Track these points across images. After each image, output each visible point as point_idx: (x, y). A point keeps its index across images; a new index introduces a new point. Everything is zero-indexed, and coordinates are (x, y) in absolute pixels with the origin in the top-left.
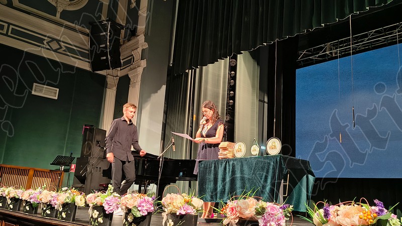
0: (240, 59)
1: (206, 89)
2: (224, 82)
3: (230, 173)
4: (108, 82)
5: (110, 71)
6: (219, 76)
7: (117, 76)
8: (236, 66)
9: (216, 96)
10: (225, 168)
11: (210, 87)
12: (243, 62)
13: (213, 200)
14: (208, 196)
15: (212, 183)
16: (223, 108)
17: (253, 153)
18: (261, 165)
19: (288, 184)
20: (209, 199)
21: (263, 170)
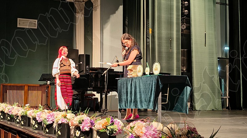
3: (134, 88)
4: (77, 8)
7: (83, 1)
10: (131, 84)
13: (126, 107)
14: (123, 104)
15: (125, 95)
16: (177, 19)
17: (146, 73)
18: (149, 82)
19: (168, 94)
20: (124, 106)
21: (150, 85)
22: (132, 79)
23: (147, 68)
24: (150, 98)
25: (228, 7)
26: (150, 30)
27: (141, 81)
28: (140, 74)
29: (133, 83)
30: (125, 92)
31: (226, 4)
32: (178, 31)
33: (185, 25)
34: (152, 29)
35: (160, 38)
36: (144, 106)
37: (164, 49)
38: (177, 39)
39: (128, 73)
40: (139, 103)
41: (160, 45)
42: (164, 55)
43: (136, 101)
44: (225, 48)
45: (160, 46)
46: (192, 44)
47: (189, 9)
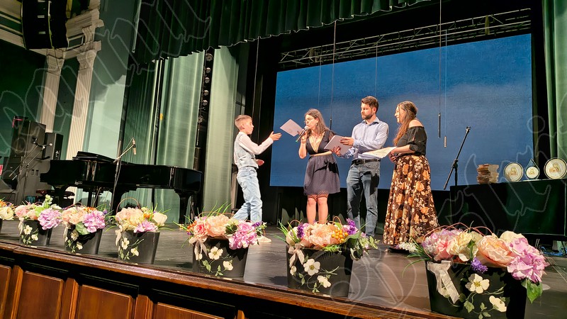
0: (217, 54)
1: (176, 85)
2: (198, 79)
4: (49, 65)
5: (52, 51)
6: (192, 71)
7: (62, 58)
8: (212, 61)
9: (187, 94)
11: (181, 83)
12: (221, 58)
16: (195, 109)
25: (243, 108)
26: (161, 115)
31: (241, 105)
32: (194, 123)
33: (202, 118)
34: (163, 114)
35: (172, 128)
37: (175, 143)
38: (193, 133)
41: (170, 137)
42: (174, 151)
45: (172, 139)
47: (208, 100)
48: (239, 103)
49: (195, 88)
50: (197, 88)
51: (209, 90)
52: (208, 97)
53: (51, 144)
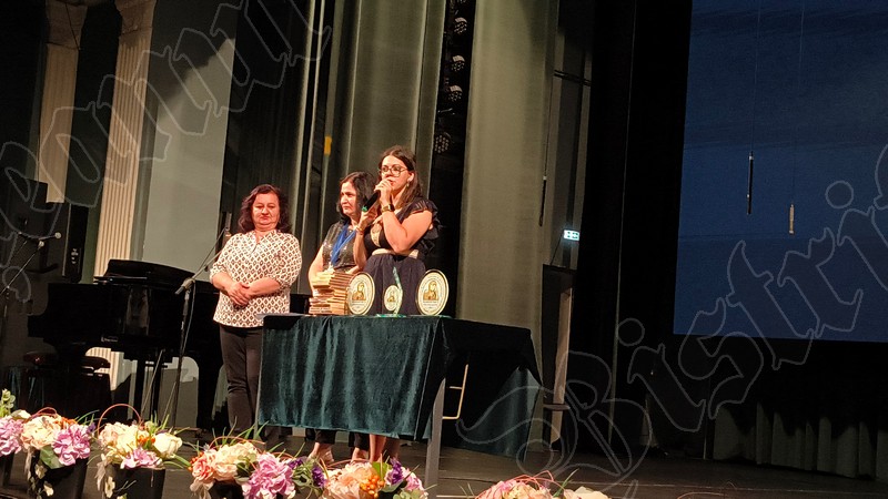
3: (334, 354)
7: (82, 4)
10: (323, 341)
11: (381, 44)
13: (293, 423)
14: (281, 410)
15: (293, 377)
17: (388, 306)
18: (399, 340)
19: (463, 389)
20: (283, 418)
21: (403, 352)
22: (329, 321)
23: (393, 287)
24: (402, 394)
25: (587, 91)
26: (329, 140)
27: (365, 331)
28: (361, 308)
29: (332, 335)
30: (293, 367)
31: (582, 81)
33: (447, 138)
34: (333, 138)
36: (370, 422)
39: (311, 300)
40: (349, 409)
43: (336, 405)
44: (566, 232)
46: (466, 211)
47: (465, 84)
48: (571, 78)
49: (422, 54)
50: (429, 53)
51: (467, 52)
52: (463, 76)
53: (58, 235)
